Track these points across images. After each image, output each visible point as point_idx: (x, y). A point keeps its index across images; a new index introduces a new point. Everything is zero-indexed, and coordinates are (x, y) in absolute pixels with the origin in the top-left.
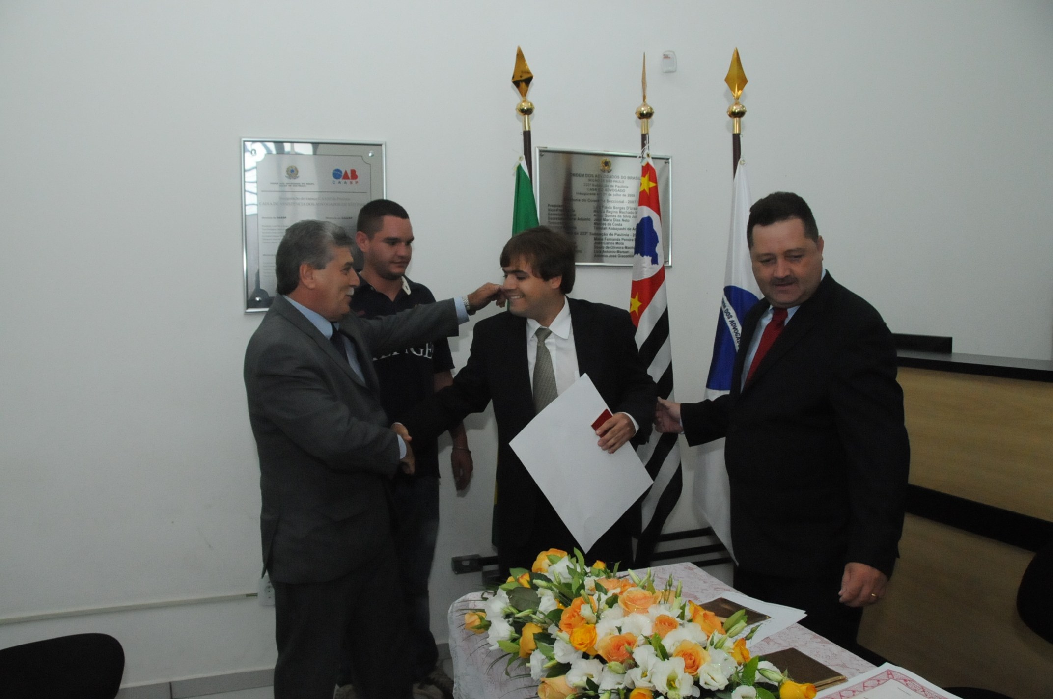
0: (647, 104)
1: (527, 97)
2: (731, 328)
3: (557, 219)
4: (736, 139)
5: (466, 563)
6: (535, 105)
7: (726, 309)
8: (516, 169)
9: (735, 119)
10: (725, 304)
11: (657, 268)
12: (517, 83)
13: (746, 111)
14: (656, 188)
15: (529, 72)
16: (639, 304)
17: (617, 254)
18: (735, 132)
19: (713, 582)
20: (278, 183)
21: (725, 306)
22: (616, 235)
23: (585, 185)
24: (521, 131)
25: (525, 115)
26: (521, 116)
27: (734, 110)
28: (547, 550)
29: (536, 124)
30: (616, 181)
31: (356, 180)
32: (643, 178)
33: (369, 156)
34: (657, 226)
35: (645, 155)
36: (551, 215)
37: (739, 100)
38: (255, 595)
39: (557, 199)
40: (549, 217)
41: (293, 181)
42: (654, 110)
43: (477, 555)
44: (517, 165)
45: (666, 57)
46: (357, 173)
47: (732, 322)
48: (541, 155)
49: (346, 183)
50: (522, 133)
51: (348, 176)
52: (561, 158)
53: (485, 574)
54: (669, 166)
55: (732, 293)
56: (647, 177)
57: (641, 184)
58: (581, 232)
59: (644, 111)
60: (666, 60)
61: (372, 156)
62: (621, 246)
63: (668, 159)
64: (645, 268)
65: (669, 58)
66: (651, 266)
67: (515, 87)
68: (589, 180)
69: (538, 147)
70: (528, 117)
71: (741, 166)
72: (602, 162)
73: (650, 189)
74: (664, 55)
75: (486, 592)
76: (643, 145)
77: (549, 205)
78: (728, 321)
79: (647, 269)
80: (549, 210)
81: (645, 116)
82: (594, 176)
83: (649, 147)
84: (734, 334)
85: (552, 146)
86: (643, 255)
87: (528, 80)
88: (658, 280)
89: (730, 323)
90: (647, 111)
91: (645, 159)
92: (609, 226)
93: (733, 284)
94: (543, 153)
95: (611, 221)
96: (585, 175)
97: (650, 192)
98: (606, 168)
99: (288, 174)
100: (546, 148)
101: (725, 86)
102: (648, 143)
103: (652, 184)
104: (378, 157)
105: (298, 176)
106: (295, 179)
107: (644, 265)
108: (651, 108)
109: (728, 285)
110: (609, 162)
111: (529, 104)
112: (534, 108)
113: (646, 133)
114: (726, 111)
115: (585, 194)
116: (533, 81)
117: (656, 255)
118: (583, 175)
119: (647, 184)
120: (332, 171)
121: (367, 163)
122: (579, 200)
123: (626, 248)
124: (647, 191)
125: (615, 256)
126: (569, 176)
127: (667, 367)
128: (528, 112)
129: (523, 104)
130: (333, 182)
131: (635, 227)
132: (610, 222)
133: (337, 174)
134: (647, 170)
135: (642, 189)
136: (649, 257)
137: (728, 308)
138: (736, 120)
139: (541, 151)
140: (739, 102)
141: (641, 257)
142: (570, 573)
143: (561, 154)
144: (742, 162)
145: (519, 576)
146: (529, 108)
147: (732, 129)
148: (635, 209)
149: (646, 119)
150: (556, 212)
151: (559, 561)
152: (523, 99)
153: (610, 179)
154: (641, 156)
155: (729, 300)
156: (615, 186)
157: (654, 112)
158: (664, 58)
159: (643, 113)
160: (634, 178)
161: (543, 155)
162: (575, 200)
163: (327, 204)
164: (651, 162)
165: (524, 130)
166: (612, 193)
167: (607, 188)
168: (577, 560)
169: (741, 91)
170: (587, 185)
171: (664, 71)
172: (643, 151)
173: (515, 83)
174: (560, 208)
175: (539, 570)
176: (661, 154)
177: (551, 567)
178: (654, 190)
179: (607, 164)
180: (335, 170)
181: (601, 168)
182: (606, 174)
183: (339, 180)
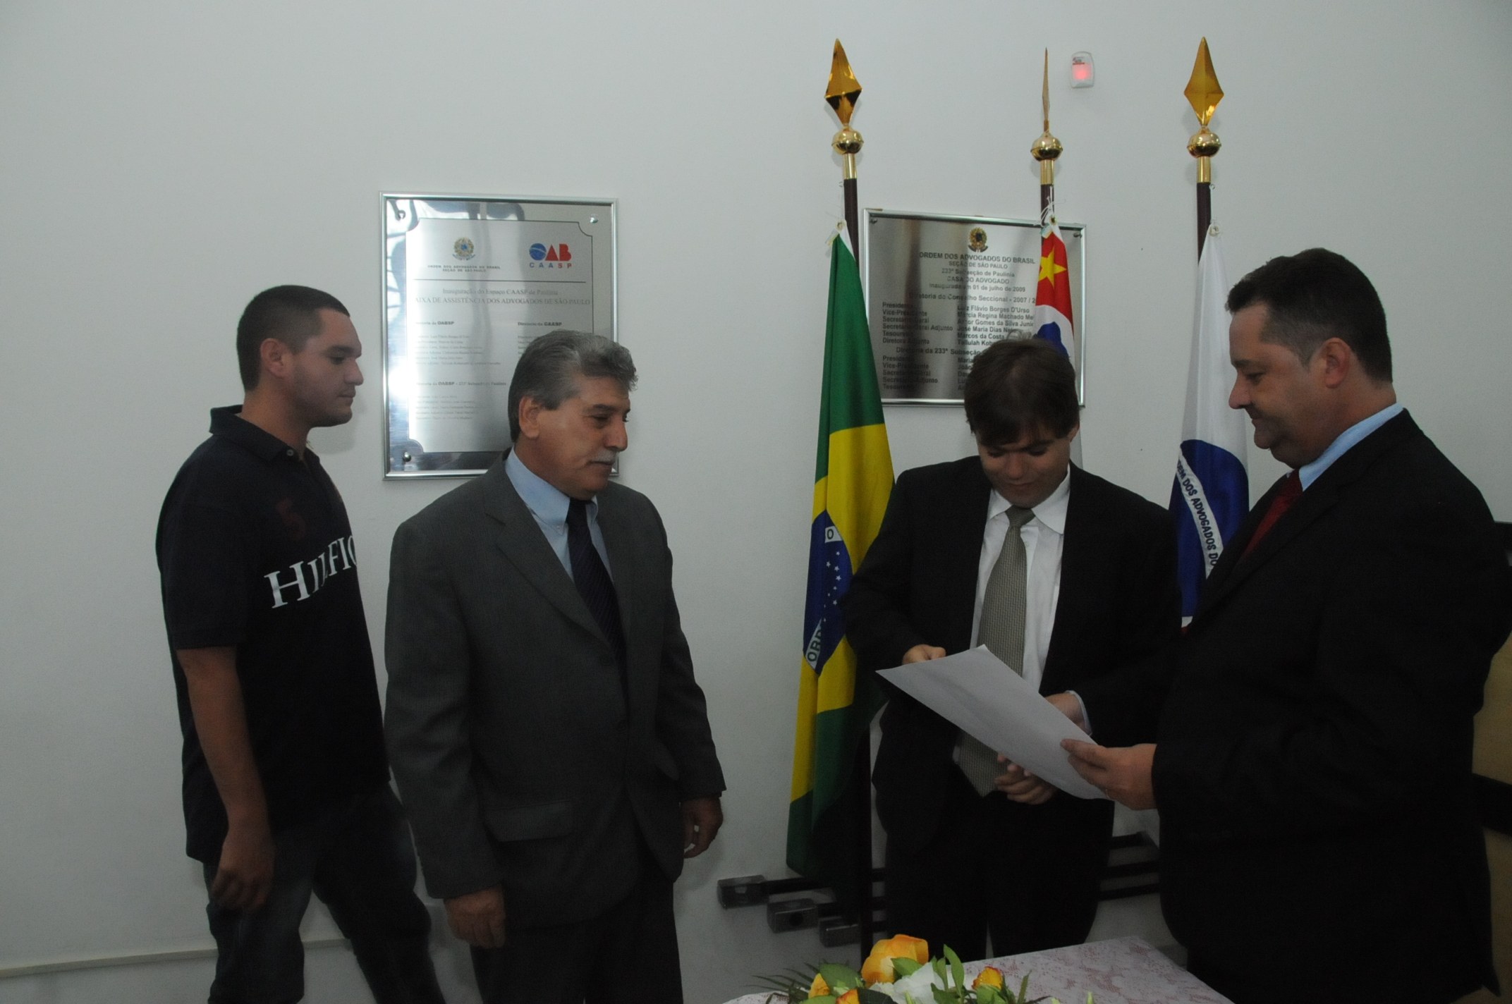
0: (1050, 134)
1: (850, 124)
2: (1194, 511)
3: (897, 327)
4: (1204, 192)
5: (743, 891)
6: (864, 137)
7: (1185, 479)
8: (832, 243)
9: (1202, 158)
10: (1183, 471)
12: (834, 102)
13: (1220, 145)
14: (1065, 275)
15: (855, 82)
18: (1202, 181)
20: (440, 267)
21: (1183, 475)
23: (943, 272)
24: (841, 180)
25: (847, 153)
26: (841, 156)
27: (1199, 143)
28: (889, 936)
29: (866, 170)
30: (995, 266)
31: (568, 262)
32: (1044, 259)
33: (589, 222)
34: (1066, 339)
35: (1048, 220)
36: (888, 320)
37: (1208, 126)
39: (900, 297)
40: (884, 325)
41: (464, 263)
42: (1063, 145)
43: (760, 877)
44: (834, 237)
45: (1077, 62)
46: (569, 251)
47: (1196, 501)
48: (872, 222)
49: (551, 266)
50: (842, 184)
51: (556, 256)
52: (902, 227)
53: (773, 908)
54: (1080, 241)
55: (1195, 452)
56: (1051, 256)
57: (1041, 268)
58: (937, 349)
59: (1045, 146)
60: (1077, 67)
61: (595, 222)
63: (1080, 229)
65: (1084, 63)
67: (830, 107)
68: (950, 263)
69: (866, 209)
70: (853, 160)
71: (1212, 238)
72: (972, 234)
73: (1056, 276)
74: (1074, 59)
75: (775, 994)
76: (1044, 204)
77: (884, 304)
78: (1189, 500)
80: (884, 313)
81: (1048, 155)
82: (959, 256)
83: (1053, 206)
84: (1200, 521)
85: (889, 208)
87: (853, 97)
89: (1193, 502)
90: (1050, 147)
91: (1048, 226)
92: (983, 339)
93: (1198, 438)
94: (875, 219)
95: (986, 330)
96: (944, 256)
97: (1055, 282)
98: (978, 243)
99: (456, 251)
100: (881, 210)
101: (1185, 102)
102: (1053, 200)
103: (1059, 269)
104: (604, 225)
105: (473, 254)
106: (467, 259)
108: (1057, 142)
109: (1186, 439)
110: (983, 234)
111: (855, 135)
112: (862, 141)
113: (1049, 182)
114: (1186, 145)
115: (943, 287)
116: (861, 97)
118: (940, 256)
119: (1051, 269)
120: (528, 248)
121: (584, 234)
122: (935, 297)
124: (1051, 279)
126: (916, 255)
128: (852, 148)
129: (844, 135)
130: (531, 265)
132: (985, 333)
133: (537, 252)
134: (1052, 246)
135: (1042, 278)
137: (1189, 477)
138: (1203, 160)
139: (871, 215)
140: (1208, 130)
143: (903, 221)
144: (1213, 231)
145: (836, 986)
146: (855, 141)
147: (1196, 175)
148: (1025, 311)
149: (1049, 161)
150: (896, 316)
151: (915, 970)
152: (844, 128)
153: (985, 262)
154: (1040, 224)
155: (1190, 463)
156: (992, 273)
157: (1062, 149)
158: (1074, 64)
159: (1044, 150)
160: (1024, 260)
161: (875, 222)
162: (926, 296)
163: (520, 301)
164: (1058, 234)
165: (845, 178)
166: (987, 285)
167: (979, 277)
168: (948, 962)
169: (1211, 109)
170: (946, 272)
171: (1074, 85)
172: (1043, 216)
173: (829, 100)
174: (902, 309)
175: (876, 977)
176: (1069, 222)
177: (899, 981)
178: (1063, 279)
179: (979, 238)
180: (534, 246)
181: (970, 244)
182: (978, 253)
183: (540, 262)
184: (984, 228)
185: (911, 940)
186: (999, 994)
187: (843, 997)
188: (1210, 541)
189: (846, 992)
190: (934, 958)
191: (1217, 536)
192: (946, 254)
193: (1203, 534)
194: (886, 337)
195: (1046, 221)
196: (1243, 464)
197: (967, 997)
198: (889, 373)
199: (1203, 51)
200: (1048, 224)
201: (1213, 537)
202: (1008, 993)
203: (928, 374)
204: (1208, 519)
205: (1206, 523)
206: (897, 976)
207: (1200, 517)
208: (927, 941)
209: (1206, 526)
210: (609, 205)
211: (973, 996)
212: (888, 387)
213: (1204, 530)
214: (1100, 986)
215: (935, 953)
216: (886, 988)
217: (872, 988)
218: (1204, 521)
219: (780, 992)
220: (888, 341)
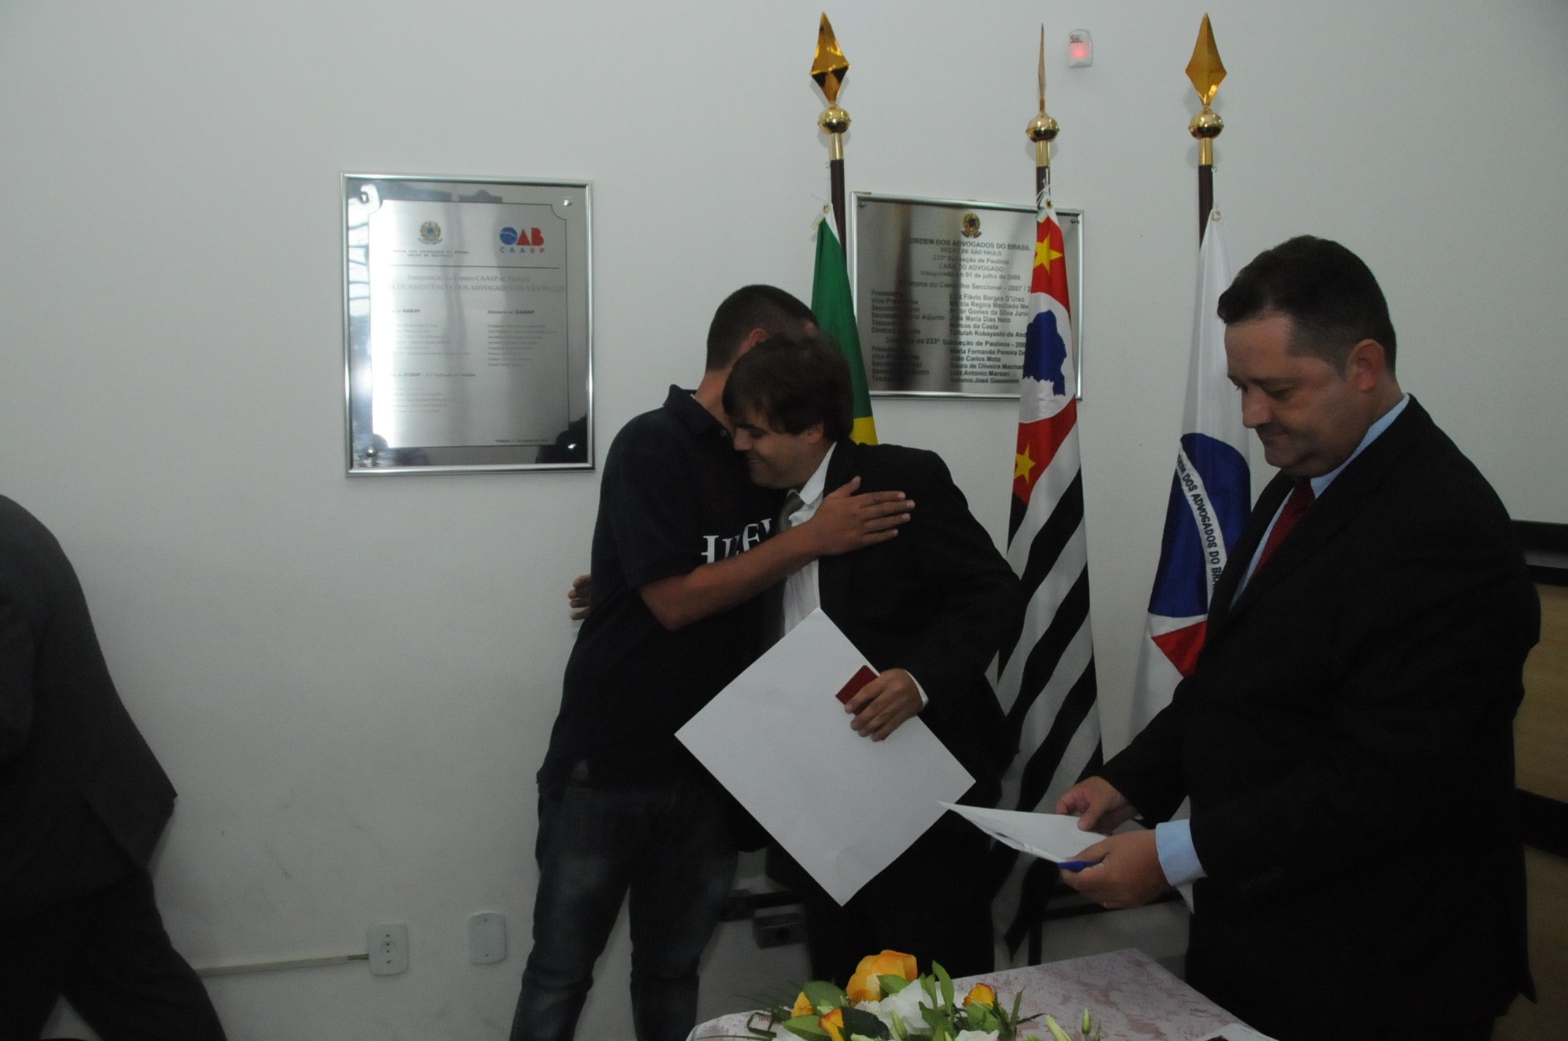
0: (1046, 114)
1: (837, 102)
2: (1194, 507)
3: (887, 316)
4: (1205, 175)
6: (851, 117)
7: (1185, 474)
8: (818, 227)
9: (1204, 139)
10: (1183, 466)
11: (1063, 401)
12: (820, 79)
13: (1223, 126)
14: (1062, 262)
15: (842, 59)
16: (1031, 464)
17: (989, 377)
18: (1204, 163)
19: (1186, 996)
20: (405, 251)
21: (1183, 470)
22: (988, 345)
23: (935, 259)
24: (826, 160)
25: (834, 132)
26: (828, 136)
27: (1201, 124)
28: (876, 952)
29: (854, 151)
30: (989, 253)
32: (1040, 244)
33: (563, 205)
34: (1062, 328)
35: (1043, 204)
36: (877, 308)
37: (1211, 107)
38: (365, 958)
39: (890, 285)
40: (872, 313)
41: (431, 247)
42: (1059, 126)
43: (746, 891)
44: (820, 220)
45: (1075, 40)
46: (542, 235)
47: (1196, 497)
48: (860, 206)
49: (523, 251)
50: (829, 165)
51: (527, 240)
52: (893, 212)
53: (759, 923)
54: (1077, 227)
55: (1195, 445)
56: (1046, 242)
57: (1036, 254)
58: (928, 339)
59: (1041, 127)
60: (1074, 45)
61: (569, 204)
62: (996, 363)
63: (1077, 215)
64: (1042, 402)
65: (1081, 42)
66: (1053, 397)
67: (816, 84)
68: (943, 250)
69: (855, 192)
70: (840, 139)
71: (1214, 223)
72: (965, 221)
73: (1052, 262)
74: (1072, 37)
75: (757, 1013)
76: (1040, 186)
77: (873, 292)
78: (1189, 495)
79: (1046, 403)
80: (873, 302)
81: (1044, 135)
82: (951, 242)
83: (1049, 189)
84: (1200, 518)
85: (878, 192)
86: (1038, 379)
87: (840, 73)
88: (1065, 421)
89: (1193, 498)
90: (1046, 128)
91: (1044, 211)
92: (977, 330)
93: (1198, 431)
94: (864, 203)
95: (980, 320)
96: (935, 241)
97: (1051, 273)
98: (971, 229)
99: (423, 235)
100: (870, 193)
101: (1187, 81)
102: (1049, 183)
103: (1055, 255)
104: (579, 206)
105: (439, 238)
106: (434, 244)
107: (1041, 396)
108: (1054, 122)
109: (1189, 431)
110: (978, 220)
111: (842, 113)
112: (849, 120)
113: (1045, 164)
114: (1188, 125)
115: (935, 275)
116: (848, 74)
117: (1062, 378)
118: (931, 242)
119: (1046, 255)
120: (499, 232)
121: (558, 217)
122: (926, 285)
123: (1005, 367)
124: (1047, 266)
125: (987, 381)
126: (906, 241)
127: (1078, 576)
128: (838, 128)
129: (831, 113)
130: (502, 250)
131: (1024, 331)
132: (978, 323)
133: (508, 236)
134: (1047, 231)
135: (1038, 264)
136: (1049, 381)
137: (1190, 472)
138: (1205, 142)
139: (860, 199)
140: (1210, 110)
141: (1035, 381)
142: (924, 1017)
143: (893, 205)
144: (1216, 216)
145: (819, 1005)
146: (842, 120)
147: (1197, 160)
148: (1019, 300)
149: (1045, 142)
150: (885, 305)
151: (903, 987)
152: (831, 106)
153: (978, 248)
154: (1036, 209)
155: (1190, 458)
156: (986, 261)
157: (1058, 130)
158: (1072, 42)
159: (1040, 131)
160: (1019, 247)
161: (863, 206)
162: (918, 284)
163: (490, 288)
164: (1054, 219)
165: (832, 159)
166: (981, 272)
167: (972, 264)
168: (937, 979)
169: (1214, 88)
170: (938, 259)
171: (1072, 65)
172: (1039, 199)
173: (817, 77)
174: (892, 298)
175: (861, 995)
176: (1066, 207)
177: (886, 999)
178: (1060, 265)
179: (973, 223)
180: (506, 230)
181: (963, 229)
182: (971, 239)
183: (510, 246)
184: (978, 213)
185: (899, 956)
186: (991, 1012)
187: (827, 1016)
188: (1211, 539)
189: (830, 1011)
190: (923, 975)
191: (1218, 533)
192: (937, 241)
193: (1204, 531)
194: (875, 326)
195: (1041, 205)
196: (1245, 458)
197: (958, 1015)
198: (878, 364)
199: (1206, 26)
200: (1043, 209)
201: (1214, 534)
202: (1000, 1008)
203: (919, 365)
204: (1209, 515)
205: (1207, 519)
206: (884, 994)
207: (1201, 513)
208: (915, 955)
209: (1207, 522)
210: (583, 186)
211: (964, 1014)
212: (877, 379)
213: (1204, 527)
214: (1098, 1001)
215: (924, 970)
216: (872, 1007)
217: (858, 1007)
218: (1205, 518)
219: (762, 1012)
220: (878, 331)
